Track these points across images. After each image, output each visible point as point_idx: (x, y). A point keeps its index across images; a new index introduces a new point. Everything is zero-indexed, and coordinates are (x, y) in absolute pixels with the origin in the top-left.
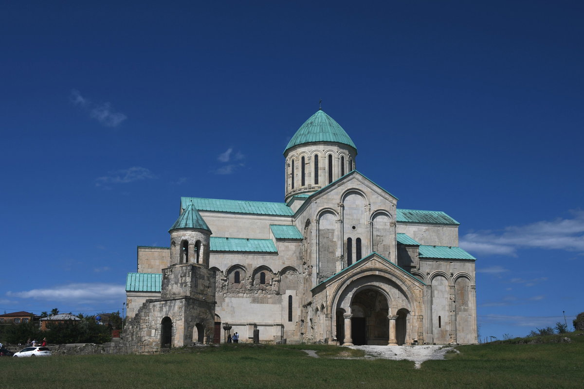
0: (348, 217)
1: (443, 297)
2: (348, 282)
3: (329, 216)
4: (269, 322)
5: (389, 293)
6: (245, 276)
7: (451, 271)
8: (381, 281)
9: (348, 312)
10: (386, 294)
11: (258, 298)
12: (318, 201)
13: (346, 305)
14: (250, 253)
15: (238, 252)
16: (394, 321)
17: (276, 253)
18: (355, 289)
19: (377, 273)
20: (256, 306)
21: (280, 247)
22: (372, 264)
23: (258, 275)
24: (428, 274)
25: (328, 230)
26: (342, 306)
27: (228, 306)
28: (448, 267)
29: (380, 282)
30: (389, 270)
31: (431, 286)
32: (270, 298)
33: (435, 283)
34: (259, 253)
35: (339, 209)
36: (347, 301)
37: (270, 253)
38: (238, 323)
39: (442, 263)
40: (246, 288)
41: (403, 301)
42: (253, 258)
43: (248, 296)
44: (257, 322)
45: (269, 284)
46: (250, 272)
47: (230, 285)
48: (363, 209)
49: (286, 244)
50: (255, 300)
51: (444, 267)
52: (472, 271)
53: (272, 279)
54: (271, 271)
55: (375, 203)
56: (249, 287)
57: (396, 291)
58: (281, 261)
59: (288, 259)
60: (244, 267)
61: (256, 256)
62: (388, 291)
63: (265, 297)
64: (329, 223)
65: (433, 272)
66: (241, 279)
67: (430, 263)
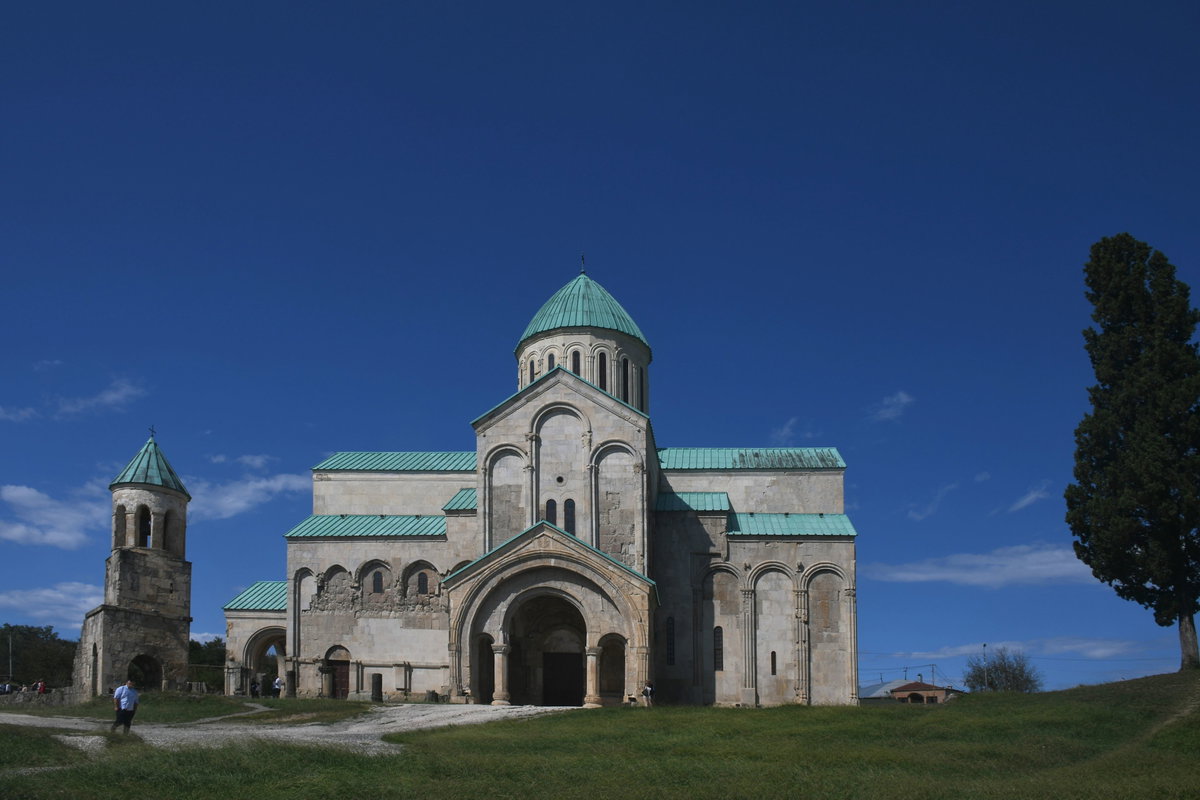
0: (549, 459)
1: (782, 614)
2: (494, 582)
3: (511, 459)
4: (432, 661)
5: (583, 603)
6: (392, 580)
7: (799, 561)
8: (565, 579)
9: (499, 640)
10: (578, 604)
11: (414, 618)
12: (488, 432)
13: (495, 627)
14: (396, 538)
15: (375, 538)
16: (594, 658)
17: (443, 537)
18: (513, 596)
19: (552, 562)
20: (411, 632)
21: (451, 526)
22: (540, 545)
23: (414, 578)
24: (747, 568)
25: (509, 486)
26: (486, 629)
27: (363, 633)
28: (792, 553)
29: (563, 580)
30: (577, 555)
31: (754, 592)
32: (437, 618)
33: (762, 584)
34: (411, 538)
35: (527, 445)
36: (496, 618)
37: (433, 537)
38: (377, 663)
39: (779, 544)
40: (393, 602)
41: (612, 618)
42: (403, 547)
43: (397, 614)
44: (412, 661)
45: (434, 593)
46: (397, 573)
47: (366, 597)
48: (579, 442)
49: (462, 519)
50: (409, 624)
51: (782, 554)
52: (848, 560)
53: (440, 584)
54: (435, 570)
55: (601, 428)
56: (397, 599)
57: (598, 598)
58: (452, 552)
59: (464, 547)
60: (387, 563)
61: (408, 544)
62: (580, 598)
63: (428, 618)
64: (511, 473)
65: (757, 564)
66: (385, 585)
67: (753, 545)
